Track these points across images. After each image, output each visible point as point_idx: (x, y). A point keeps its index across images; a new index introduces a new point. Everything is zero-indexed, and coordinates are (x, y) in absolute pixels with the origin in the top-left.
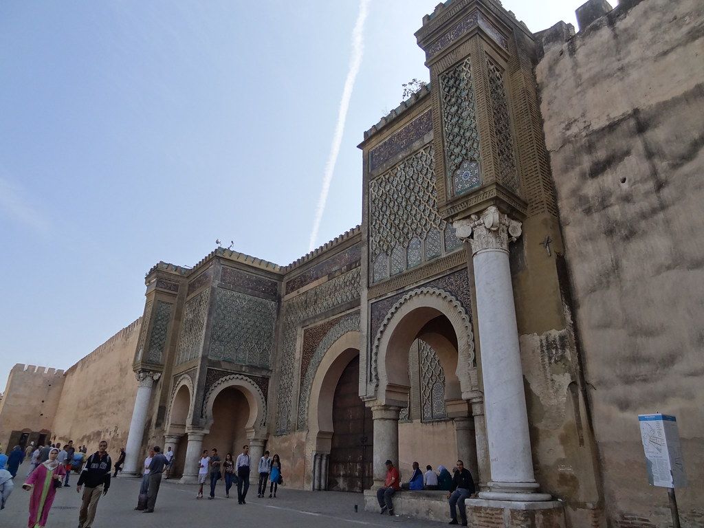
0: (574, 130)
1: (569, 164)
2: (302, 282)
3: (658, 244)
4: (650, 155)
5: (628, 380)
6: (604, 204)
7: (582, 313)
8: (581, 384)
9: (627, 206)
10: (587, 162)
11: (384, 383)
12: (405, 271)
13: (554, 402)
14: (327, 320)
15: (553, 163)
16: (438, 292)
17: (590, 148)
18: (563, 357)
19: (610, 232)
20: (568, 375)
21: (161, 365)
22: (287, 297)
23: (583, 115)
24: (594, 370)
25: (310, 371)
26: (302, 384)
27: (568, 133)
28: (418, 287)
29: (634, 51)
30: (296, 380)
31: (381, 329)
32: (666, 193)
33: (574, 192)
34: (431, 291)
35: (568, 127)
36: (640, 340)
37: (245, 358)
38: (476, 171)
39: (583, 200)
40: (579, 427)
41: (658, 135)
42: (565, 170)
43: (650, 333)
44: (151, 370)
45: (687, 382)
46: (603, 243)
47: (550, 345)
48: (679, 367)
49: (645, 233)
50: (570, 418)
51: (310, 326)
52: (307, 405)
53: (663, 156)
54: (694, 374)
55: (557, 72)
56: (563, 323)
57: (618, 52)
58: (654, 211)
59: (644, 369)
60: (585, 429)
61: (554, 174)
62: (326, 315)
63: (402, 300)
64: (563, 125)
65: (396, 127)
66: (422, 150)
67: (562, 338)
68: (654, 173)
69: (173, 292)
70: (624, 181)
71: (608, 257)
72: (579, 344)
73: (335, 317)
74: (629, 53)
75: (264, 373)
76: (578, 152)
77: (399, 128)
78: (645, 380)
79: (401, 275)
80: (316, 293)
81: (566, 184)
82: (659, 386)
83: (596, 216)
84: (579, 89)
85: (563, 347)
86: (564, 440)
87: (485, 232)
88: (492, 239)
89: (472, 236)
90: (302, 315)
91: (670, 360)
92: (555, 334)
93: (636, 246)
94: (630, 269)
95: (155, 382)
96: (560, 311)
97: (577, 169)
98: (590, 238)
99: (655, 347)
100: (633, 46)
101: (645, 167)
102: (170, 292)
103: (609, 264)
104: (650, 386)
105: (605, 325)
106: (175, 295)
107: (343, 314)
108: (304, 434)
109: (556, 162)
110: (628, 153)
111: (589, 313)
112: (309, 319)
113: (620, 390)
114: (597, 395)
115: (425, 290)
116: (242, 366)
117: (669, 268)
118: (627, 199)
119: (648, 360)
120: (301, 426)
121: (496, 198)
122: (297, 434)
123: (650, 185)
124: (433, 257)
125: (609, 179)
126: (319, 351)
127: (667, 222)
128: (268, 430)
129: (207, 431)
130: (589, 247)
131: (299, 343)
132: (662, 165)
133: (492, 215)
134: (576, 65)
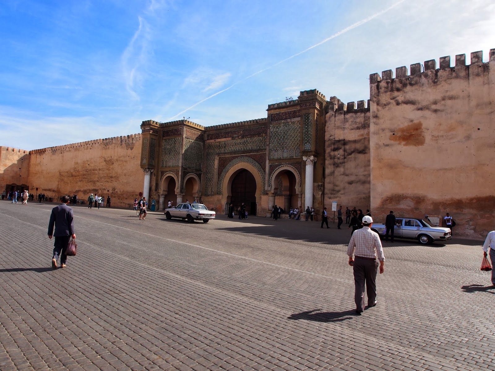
0: (332, 138)
1: (329, 146)
2: (217, 137)
3: (341, 170)
4: (345, 151)
5: (331, 194)
6: (334, 158)
7: (326, 180)
8: (323, 194)
9: (338, 160)
10: (333, 147)
11: (273, 187)
12: (282, 158)
13: (318, 197)
14: (231, 156)
15: (326, 144)
16: (292, 167)
17: (334, 144)
18: (321, 188)
19: (334, 164)
20: (321, 192)
21: (154, 166)
22: (208, 141)
23: (334, 135)
24: (326, 191)
25: (223, 174)
26: (219, 178)
27: (330, 138)
28: (286, 164)
29: (347, 125)
30: (216, 176)
31: (273, 173)
32: (345, 160)
33: (329, 153)
34: (290, 166)
35: (331, 136)
36: (335, 187)
37: (194, 166)
38: (310, 146)
39: (330, 155)
40: (322, 201)
41: (347, 147)
42: (328, 147)
43: (337, 186)
44: (151, 168)
45: (341, 195)
46: (332, 166)
47: (319, 186)
48: (340, 193)
49: (340, 167)
50: (320, 200)
51: (222, 156)
52: (222, 186)
53: (346, 152)
54: (342, 194)
55: (331, 120)
56: (322, 182)
57: (344, 123)
58: (343, 163)
59: (334, 192)
60: (322, 202)
61: (325, 147)
62: (231, 153)
63: (281, 166)
64: (330, 135)
65: (282, 110)
66: (290, 123)
67: (321, 185)
68: (344, 155)
69: (156, 134)
70: (339, 154)
71: (333, 169)
72: (324, 186)
73: (235, 155)
74: (346, 125)
75: (200, 172)
76: (331, 144)
77: (283, 111)
78: (334, 194)
79: (280, 159)
80: (225, 144)
81: (328, 150)
82: (336, 196)
83: (332, 160)
84: (335, 128)
85: (321, 187)
86: (318, 204)
87: (310, 160)
88: (311, 162)
89: (306, 160)
90: (217, 151)
91: (339, 191)
92: (320, 184)
93: (338, 169)
94: (336, 173)
95: (151, 173)
96: (322, 179)
97: (331, 148)
98: (330, 164)
99: (337, 188)
100: (347, 123)
101: (343, 153)
102: (154, 134)
103: (333, 171)
104: (335, 195)
105: (330, 183)
106: (156, 136)
107: (239, 155)
108: (221, 196)
109: (327, 143)
110: (341, 149)
111: (327, 180)
112: (221, 153)
113: (330, 195)
114: (326, 196)
115: (288, 165)
116: (193, 170)
117: (342, 175)
118: (339, 158)
119: (335, 191)
120: (219, 193)
121: (314, 155)
122: (217, 196)
123: (343, 157)
124: (291, 157)
125: (336, 153)
126: (228, 167)
127: (344, 166)
128: (202, 194)
129: (184, 194)
130: (329, 166)
131: (216, 162)
132: (346, 154)
133: (312, 158)
134: (335, 121)
